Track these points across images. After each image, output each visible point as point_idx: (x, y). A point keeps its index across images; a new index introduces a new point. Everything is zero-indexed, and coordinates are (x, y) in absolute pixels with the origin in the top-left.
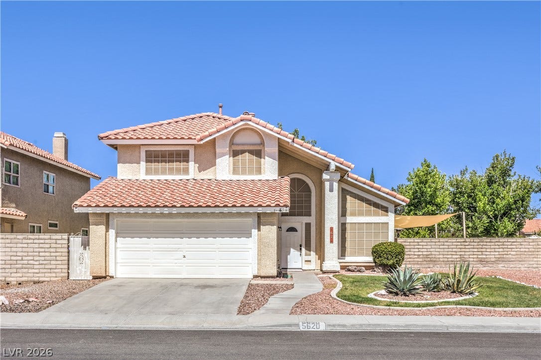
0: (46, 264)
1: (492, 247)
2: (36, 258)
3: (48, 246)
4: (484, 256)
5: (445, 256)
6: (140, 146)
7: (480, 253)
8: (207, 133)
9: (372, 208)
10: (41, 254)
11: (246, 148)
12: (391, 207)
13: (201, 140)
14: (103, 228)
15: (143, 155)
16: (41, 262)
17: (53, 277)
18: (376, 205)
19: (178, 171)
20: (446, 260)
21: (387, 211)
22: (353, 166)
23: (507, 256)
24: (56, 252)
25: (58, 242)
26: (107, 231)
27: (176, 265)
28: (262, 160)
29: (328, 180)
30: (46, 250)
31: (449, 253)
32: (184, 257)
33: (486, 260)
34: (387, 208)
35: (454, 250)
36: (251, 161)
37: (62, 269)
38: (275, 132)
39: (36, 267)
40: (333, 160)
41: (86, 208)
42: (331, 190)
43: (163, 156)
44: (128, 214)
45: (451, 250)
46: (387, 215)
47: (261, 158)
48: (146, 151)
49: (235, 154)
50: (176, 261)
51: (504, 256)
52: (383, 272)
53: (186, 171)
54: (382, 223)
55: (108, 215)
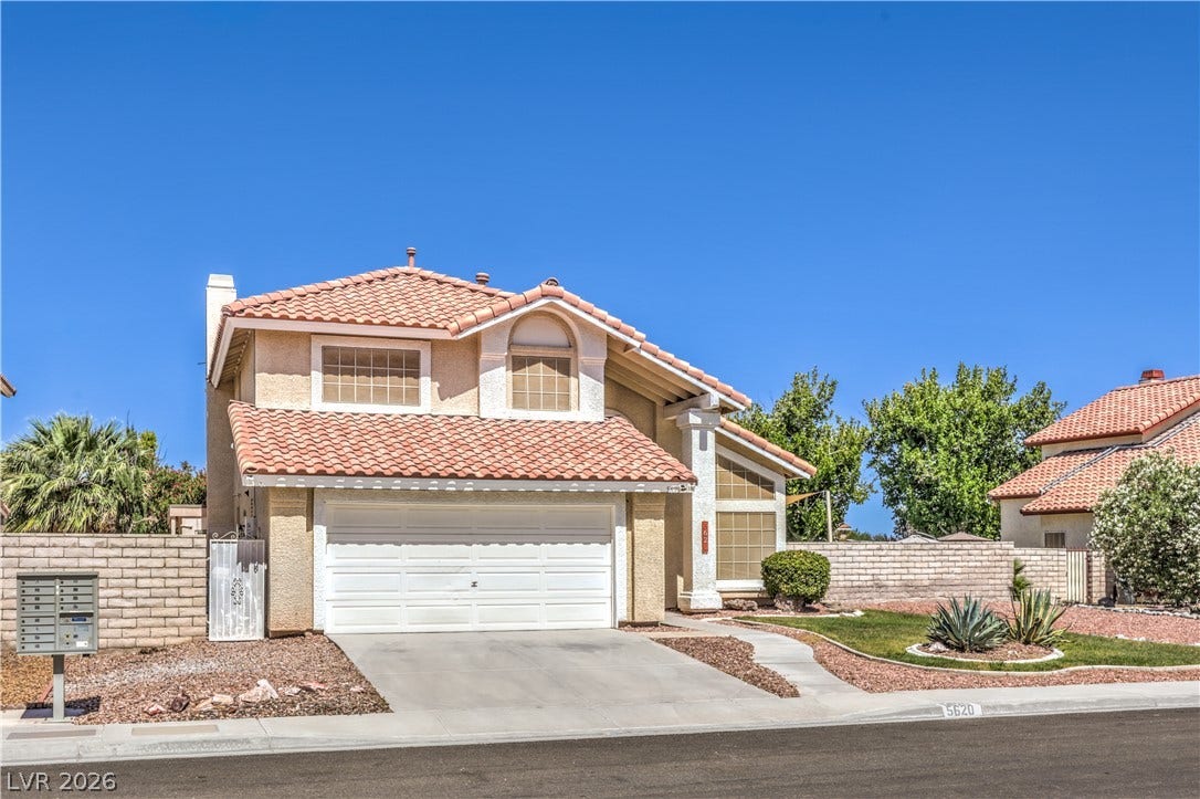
0: (154, 606)
1: (924, 559)
2: (128, 593)
3: (159, 563)
4: (912, 577)
5: (847, 577)
6: (309, 335)
7: (905, 571)
8: (471, 318)
9: (746, 483)
10: (142, 582)
11: (539, 353)
12: (780, 482)
13: (460, 331)
14: (302, 520)
15: (317, 357)
16: (141, 602)
17: (172, 636)
18: (753, 478)
19: (396, 397)
20: (849, 584)
21: (772, 490)
22: (749, 401)
23: (948, 576)
24: (179, 577)
25: (184, 553)
26: (310, 528)
27: (458, 602)
28: (573, 380)
29: (696, 427)
30: (155, 573)
31: (855, 571)
32: (474, 585)
33: (915, 583)
34: (772, 483)
35: (862, 565)
36: (549, 381)
37: (193, 616)
38: (609, 325)
39: (127, 613)
40: (714, 387)
41: (276, 476)
42: (703, 447)
43: (363, 361)
44: (349, 492)
45: (857, 564)
46: (773, 498)
47: (569, 375)
48: (324, 348)
49: (518, 363)
50: (456, 595)
51: (944, 576)
52: (795, 610)
53: (414, 397)
54: (765, 513)
55: (311, 491)
